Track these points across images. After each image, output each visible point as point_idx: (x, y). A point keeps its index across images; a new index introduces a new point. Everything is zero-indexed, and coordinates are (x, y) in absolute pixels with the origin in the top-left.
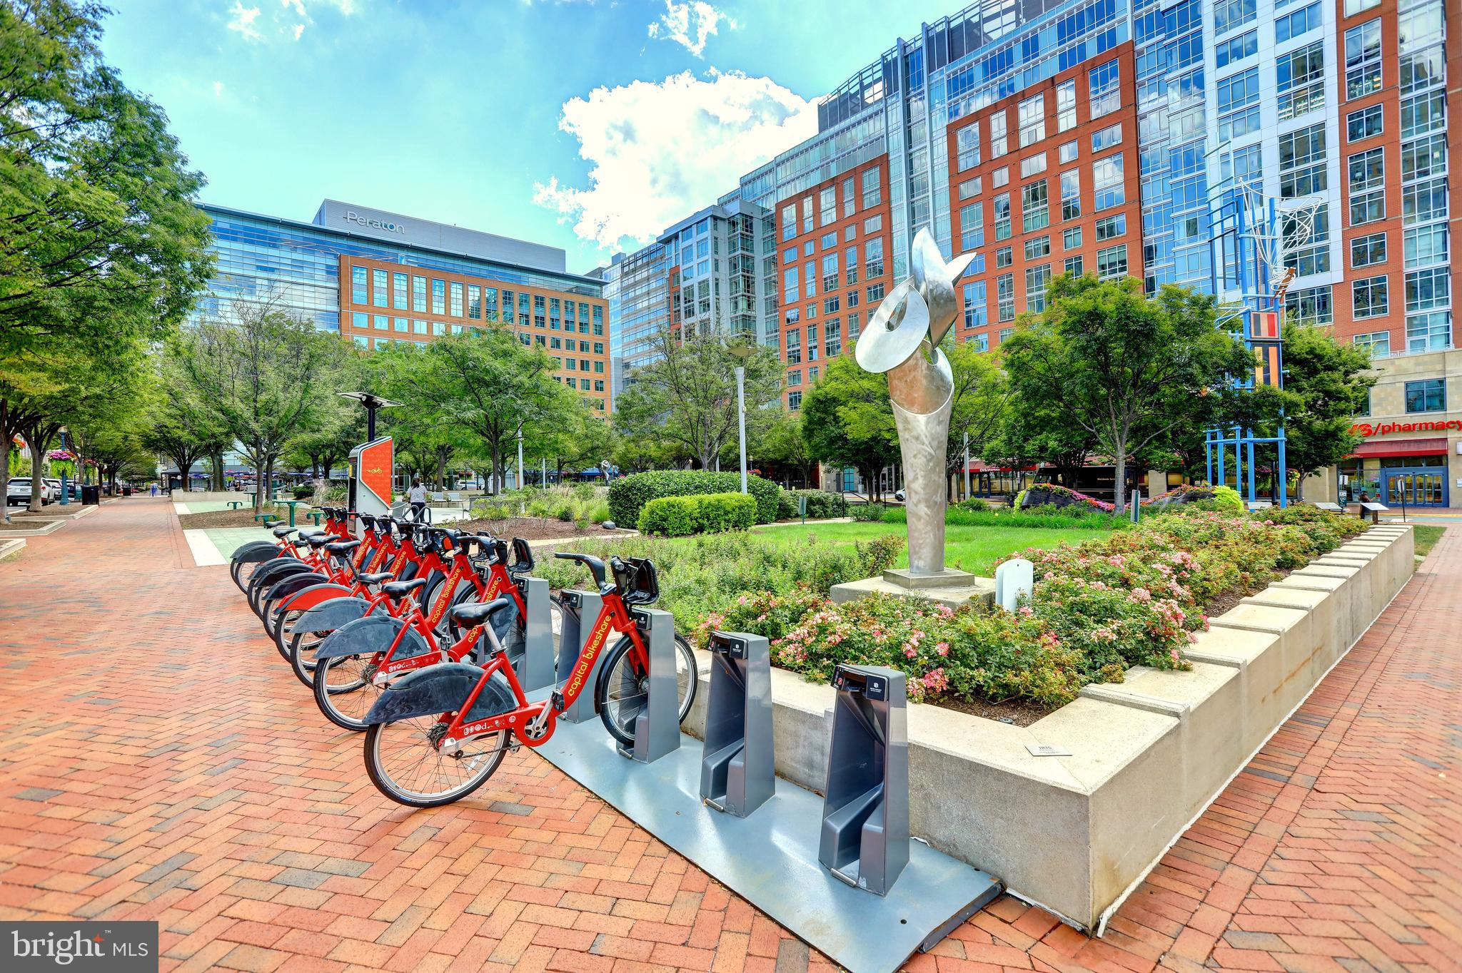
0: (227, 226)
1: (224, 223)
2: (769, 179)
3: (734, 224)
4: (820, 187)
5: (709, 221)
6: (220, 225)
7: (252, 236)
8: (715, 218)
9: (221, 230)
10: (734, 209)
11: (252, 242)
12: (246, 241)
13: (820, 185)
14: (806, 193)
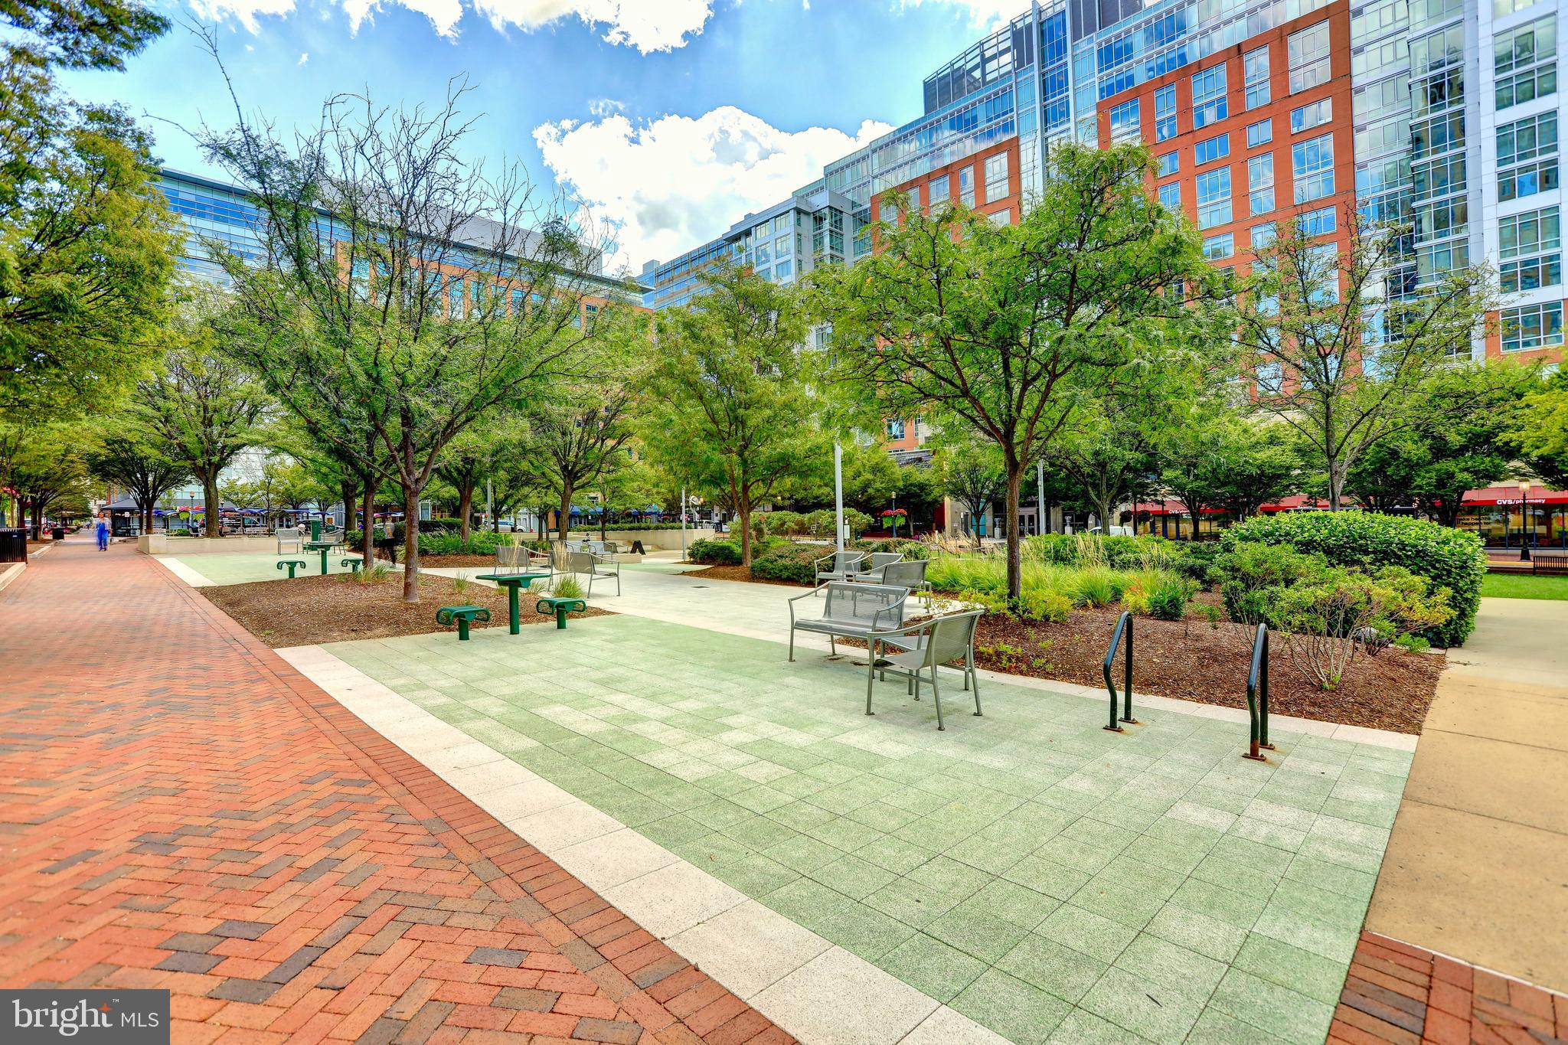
0: (192, 198)
1: (187, 194)
2: (862, 167)
3: (818, 219)
4: (929, 177)
5: (792, 213)
6: (181, 196)
7: (225, 212)
8: (799, 211)
9: (183, 201)
10: (821, 201)
11: (224, 221)
12: (217, 219)
13: (929, 175)
14: (912, 184)
